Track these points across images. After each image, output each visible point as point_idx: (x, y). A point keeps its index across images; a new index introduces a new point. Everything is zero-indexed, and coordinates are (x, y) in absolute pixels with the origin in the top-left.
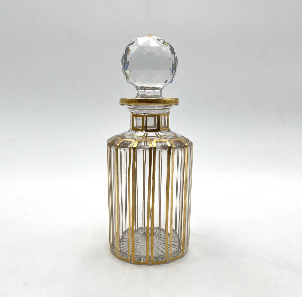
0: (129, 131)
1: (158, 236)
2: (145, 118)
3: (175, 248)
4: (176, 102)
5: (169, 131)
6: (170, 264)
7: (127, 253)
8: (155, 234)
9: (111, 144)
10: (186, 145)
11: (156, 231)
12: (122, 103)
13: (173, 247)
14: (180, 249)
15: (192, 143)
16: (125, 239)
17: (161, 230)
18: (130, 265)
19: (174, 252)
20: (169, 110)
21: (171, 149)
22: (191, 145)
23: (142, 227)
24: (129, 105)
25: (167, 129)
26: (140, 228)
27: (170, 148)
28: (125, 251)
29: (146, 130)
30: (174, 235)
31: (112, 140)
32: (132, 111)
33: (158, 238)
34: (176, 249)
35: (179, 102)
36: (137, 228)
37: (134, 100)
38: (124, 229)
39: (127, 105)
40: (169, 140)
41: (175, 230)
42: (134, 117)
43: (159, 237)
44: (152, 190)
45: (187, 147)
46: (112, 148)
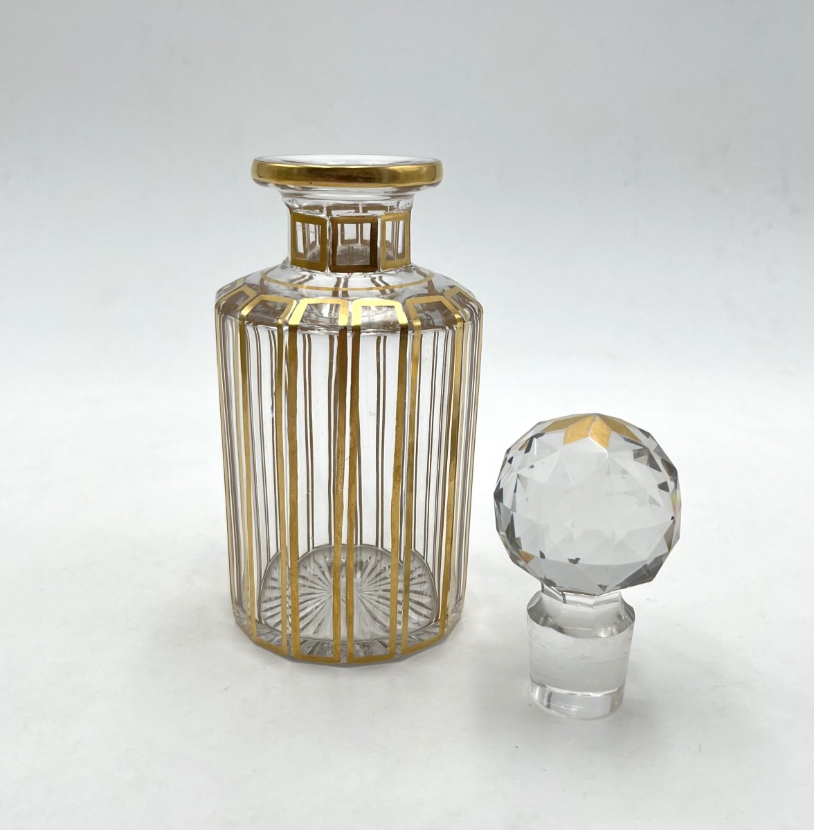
0: (283, 267)
1: (374, 574)
2: (329, 227)
3: (421, 614)
4: (430, 174)
5: (408, 268)
6: (402, 664)
7: (279, 628)
8: (364, 566)
9: (227, 307)
10: (457, 316)
11: (370, 558)
12: (260, 177)
13: (416, 612)
14: (437, 620)
15: (480, 310)
16: (274, 579)
17: (382, 553)
18: (288, 664)
19: (417, 627)
20: (409, 201)
21: (410, 332)
22: (476, 314)
23: (328, 542)
24: (284, 187)
25: (402, 261)
26: (320, 549)
27: (404, 330)
28: (272, 622)
29: (335, 269)
30: (420, 572)
31: (230, 295)
32: (290, 204)
33: (374, 581)
34: (426, 620)
35: (441, 174)
36: (313, 548)
37: (295, 171)
38: (273, 552)
39: (276, 185)
40: (403, 304)
41: (423, 555)
42: (299, 224)
43: (377, 576)
44: (350, 457)
45: (459, 324)
46: (229, 321)
